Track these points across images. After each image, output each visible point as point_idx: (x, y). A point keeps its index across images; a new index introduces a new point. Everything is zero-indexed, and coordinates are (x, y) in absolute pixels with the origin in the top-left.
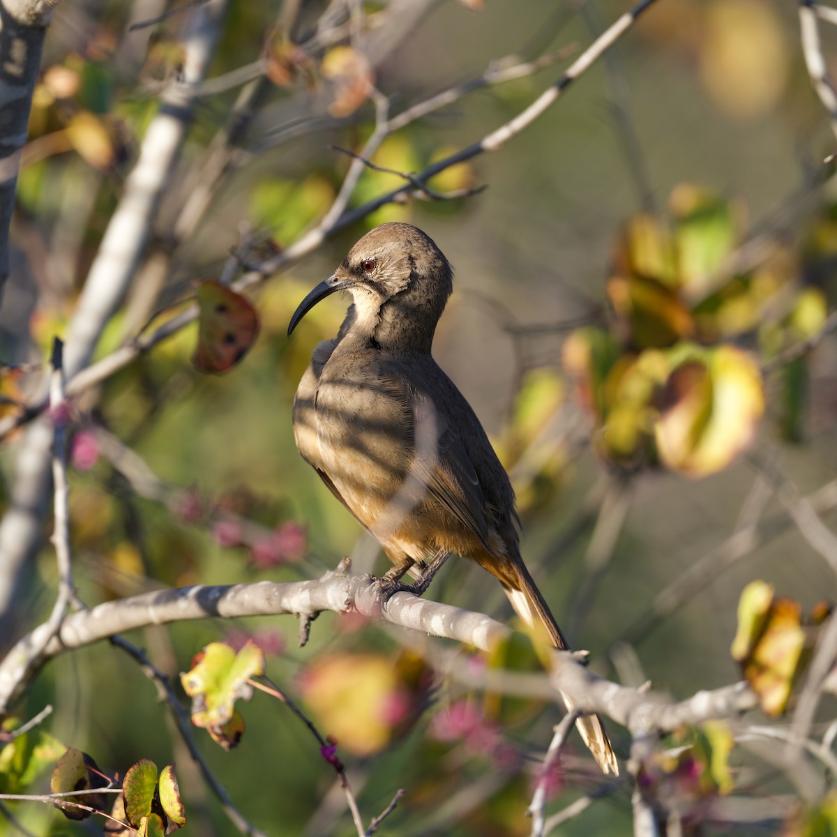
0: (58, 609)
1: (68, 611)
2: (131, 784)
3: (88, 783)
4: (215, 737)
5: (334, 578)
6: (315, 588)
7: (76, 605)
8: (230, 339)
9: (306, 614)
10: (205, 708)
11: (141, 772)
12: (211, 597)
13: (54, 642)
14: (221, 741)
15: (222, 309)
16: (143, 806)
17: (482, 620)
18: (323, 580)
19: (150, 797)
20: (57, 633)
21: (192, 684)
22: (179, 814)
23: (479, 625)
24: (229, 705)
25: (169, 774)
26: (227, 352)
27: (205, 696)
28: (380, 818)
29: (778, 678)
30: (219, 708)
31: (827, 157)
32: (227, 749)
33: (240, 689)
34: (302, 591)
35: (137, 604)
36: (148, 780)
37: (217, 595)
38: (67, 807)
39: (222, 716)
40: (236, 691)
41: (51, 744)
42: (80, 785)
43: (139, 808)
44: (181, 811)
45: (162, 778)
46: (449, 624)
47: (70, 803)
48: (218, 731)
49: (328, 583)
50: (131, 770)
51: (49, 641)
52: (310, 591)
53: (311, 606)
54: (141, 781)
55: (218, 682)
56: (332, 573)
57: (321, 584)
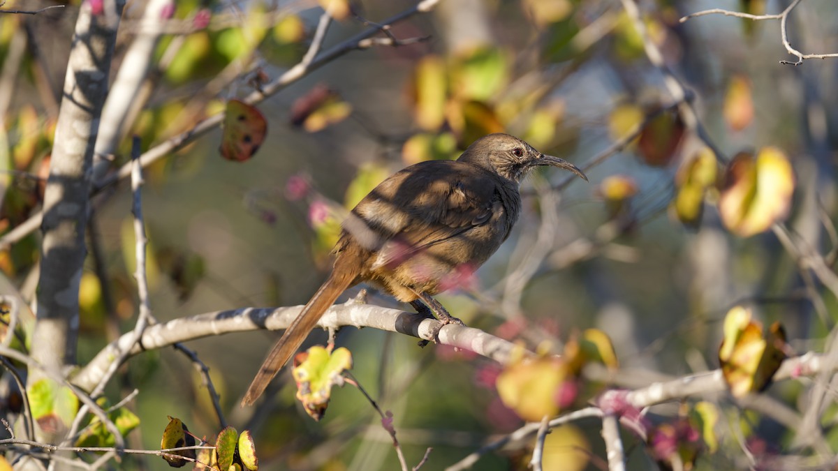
0: (140, 323)
1: (147, 325)
2: (222, 443)
3: (185, 442)
4: (308, 411)
5: (355, 304)
6: (341, 310)
7: (152, 320)
8: (247, 139)
9: (334, 328)
10: (309, 390)
11: (227, 435)
12: (260, 315)
13: (137, 347)
14: (313, 414)
15: (242, 118)
16: (228, 458)
17: (477, 333)
18: (347, 304)
19: (232, 452)
20: (140, 341)
21: (300, 375)
22: (254, 463)
23: (476, 336)
24: (328, 388)
25: (247, 437)
26: (245, 148)
27: (309, 383)
28: (418, 467)
29: (745, 374)
30: (320, 391)
31: (682, 17)
32: (317, 420)
33: (336, 378)
34: (331, 312)
35: (202, 320)
36: (232, 440)
37: (265, 314)
38: (174, 458)
39: (322, 397)
40: (332, 380)
41: (128, 416)
42: (179, 444)
43: (226, 459)
44: (255, 461)
45: (241, 439)
46: (452, 335)
47: (177, 456)
48: (312, 407)
49: (350, 306)
50: (221, 433)
51: (133, 346)
52: (337, 312)
53: (338, 322)
54: (227, 441)
55: (318, 373)
56: (353, 300)
57: (346, 307)
